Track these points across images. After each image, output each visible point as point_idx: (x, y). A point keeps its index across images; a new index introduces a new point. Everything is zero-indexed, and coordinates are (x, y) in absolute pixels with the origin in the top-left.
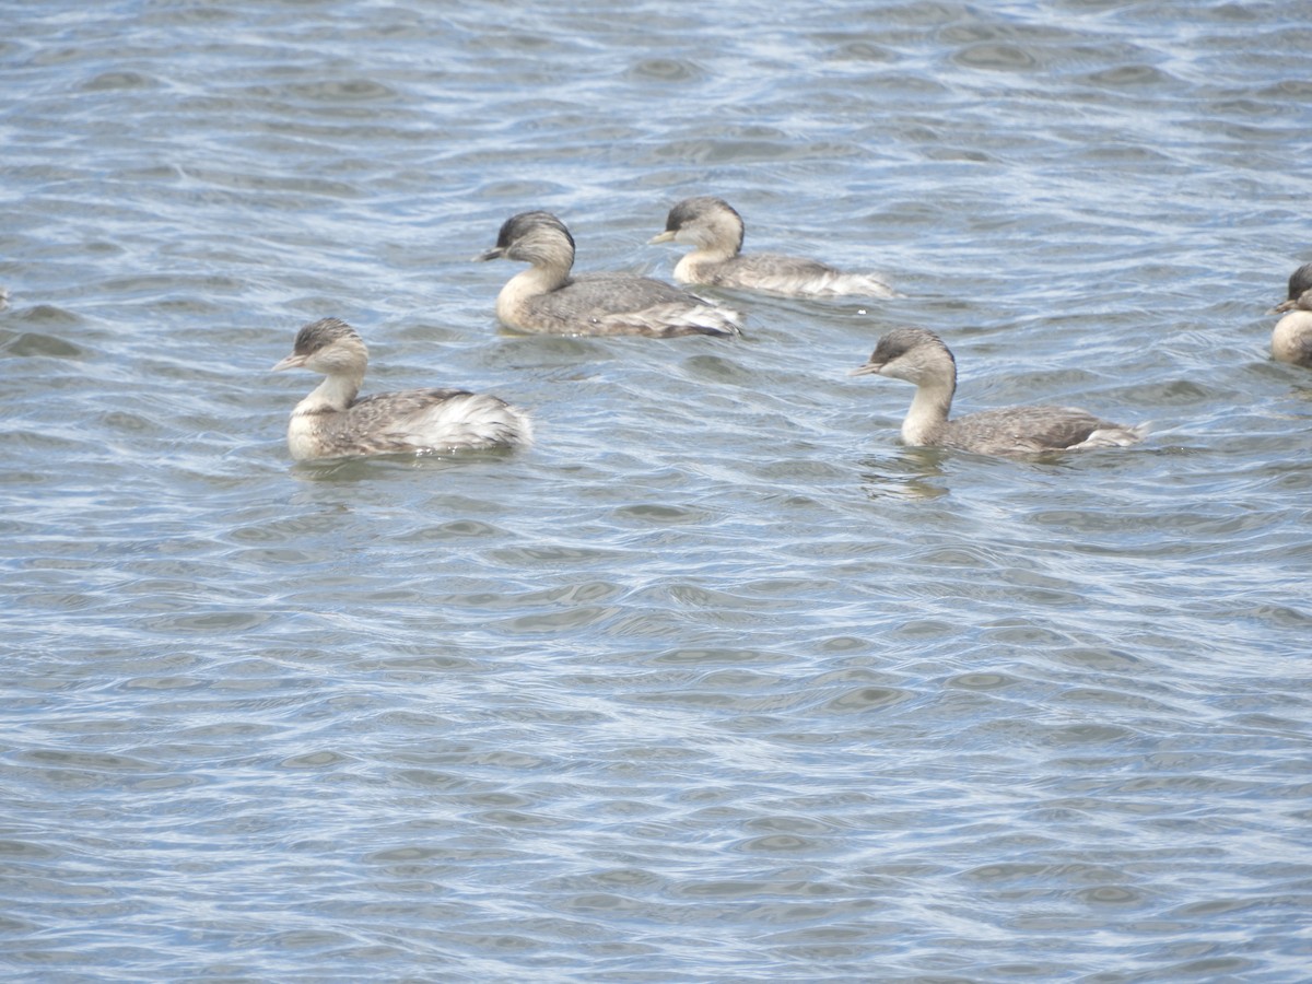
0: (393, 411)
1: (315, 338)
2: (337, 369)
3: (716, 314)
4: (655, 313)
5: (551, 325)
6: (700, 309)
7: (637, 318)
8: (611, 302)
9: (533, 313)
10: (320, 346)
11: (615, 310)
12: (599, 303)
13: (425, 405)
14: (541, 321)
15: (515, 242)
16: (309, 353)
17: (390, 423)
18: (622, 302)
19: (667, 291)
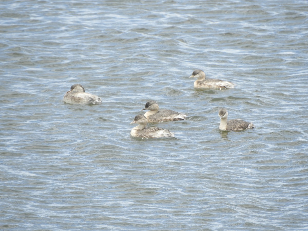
0: (150, 131)
1: (138, 118)
2: (142, 124)
3: (183, 116)
4: (172, 116)
5: (153, 121)
6: (180, 115)
7: (168, 118)
8: (164, 115)
9: (150, 119)
10: (139, 119)
11: (164, 116)
12: (162, 115)
13: (156, 130)
14: (151, 120)
15: (149, 107)
16: (137, 121)
17: (149, 133)
18: (166, 115)
19: (173, 112)
